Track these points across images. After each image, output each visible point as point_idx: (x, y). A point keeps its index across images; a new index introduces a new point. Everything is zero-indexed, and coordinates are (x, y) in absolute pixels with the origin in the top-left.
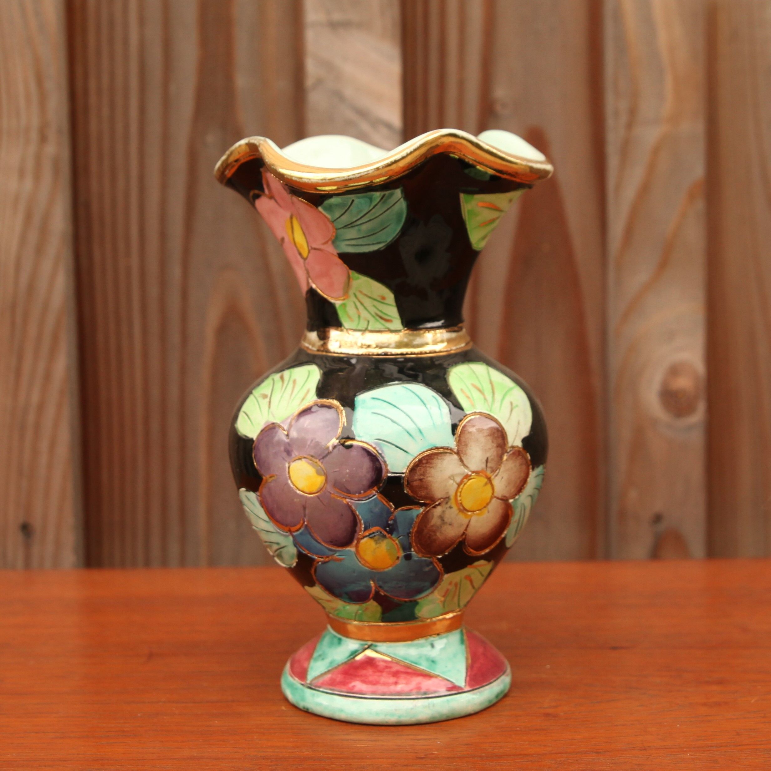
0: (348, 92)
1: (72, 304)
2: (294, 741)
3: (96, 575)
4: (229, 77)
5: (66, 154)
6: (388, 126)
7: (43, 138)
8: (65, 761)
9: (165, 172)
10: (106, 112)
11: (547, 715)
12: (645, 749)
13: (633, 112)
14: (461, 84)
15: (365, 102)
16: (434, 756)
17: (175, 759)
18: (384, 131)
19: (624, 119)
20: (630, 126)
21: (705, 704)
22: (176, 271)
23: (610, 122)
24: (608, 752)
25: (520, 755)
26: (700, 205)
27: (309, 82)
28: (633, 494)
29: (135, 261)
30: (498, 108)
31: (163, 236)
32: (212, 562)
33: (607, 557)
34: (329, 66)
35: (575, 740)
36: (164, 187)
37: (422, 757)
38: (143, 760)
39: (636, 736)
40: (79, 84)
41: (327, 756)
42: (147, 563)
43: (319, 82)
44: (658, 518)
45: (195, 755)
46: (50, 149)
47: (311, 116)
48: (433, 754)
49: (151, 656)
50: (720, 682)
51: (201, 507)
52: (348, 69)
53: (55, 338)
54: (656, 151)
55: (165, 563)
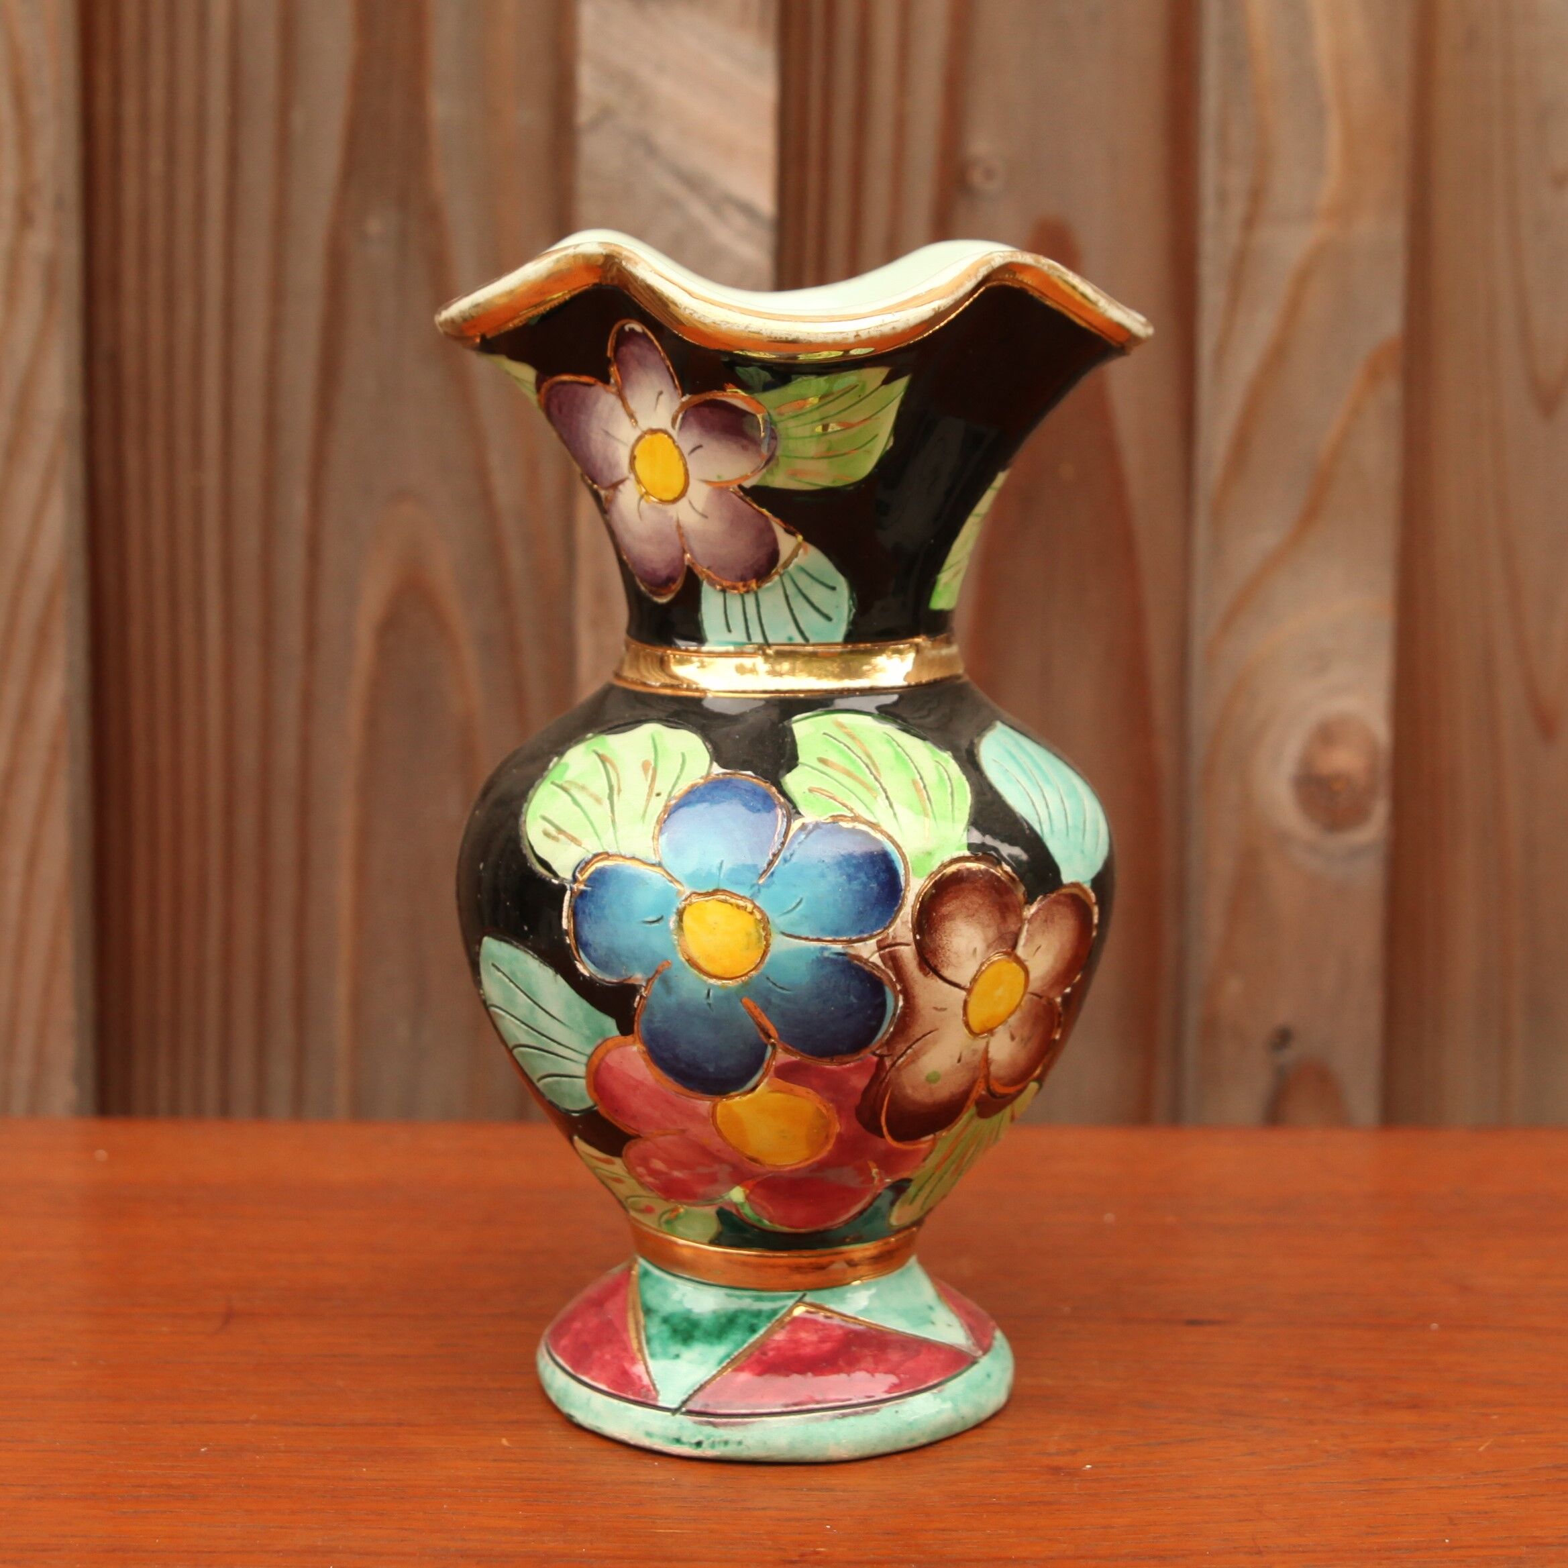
0: (665, 137)
1: (78, 565)
2: (526, 1517)
3: (119, 1132)
4: (417, 97)
5: (72, 251)
6: (747, 210)
7: (25, 219)
8: (44, 1550)
9: (278, 293)
10: (157, 165)
11: (1056, 1470)
12: (1260, 1553)
13: (1257, 195)
14: (901, 125)
15: (699, 159)
16: (818, 1557)
17: (278, 1552)
18: (739, 221)
19: (1237, 209)
20: (1250, 223)
21: (1384, 1454)
22: (297, 503)
23: (1209, 213)
24: (1183, 1556)
25: (999, 1559)
26: (1391, 392)
27: (585, 114)
28: (1234, 986)
29: (212, 479)
30: (977, 177)
31: (272, 427)
32: (361, 1110)
33: (1176, 1118)
34: (628, 82)
35: (1113, 1527)
36: (276, 326)
37: (794, 1559)
38: (210, 1552)
39: (1240, 1521)
40: (103, 104)
41: (593, 1552)
42: (225, 1110)
43: (606, 113)
44: (1283, 1038)
45: (319, 1543)
46: (40, 241)
47: (585, 185)
48: (818, 1553)
49: (229, 1316)
50: (1415, 1404)
51: (341, 991)
52: (666, 88)
53: (43, 634)
54: (1303, 278)
55: (261, 1111)
